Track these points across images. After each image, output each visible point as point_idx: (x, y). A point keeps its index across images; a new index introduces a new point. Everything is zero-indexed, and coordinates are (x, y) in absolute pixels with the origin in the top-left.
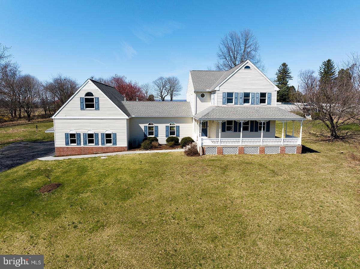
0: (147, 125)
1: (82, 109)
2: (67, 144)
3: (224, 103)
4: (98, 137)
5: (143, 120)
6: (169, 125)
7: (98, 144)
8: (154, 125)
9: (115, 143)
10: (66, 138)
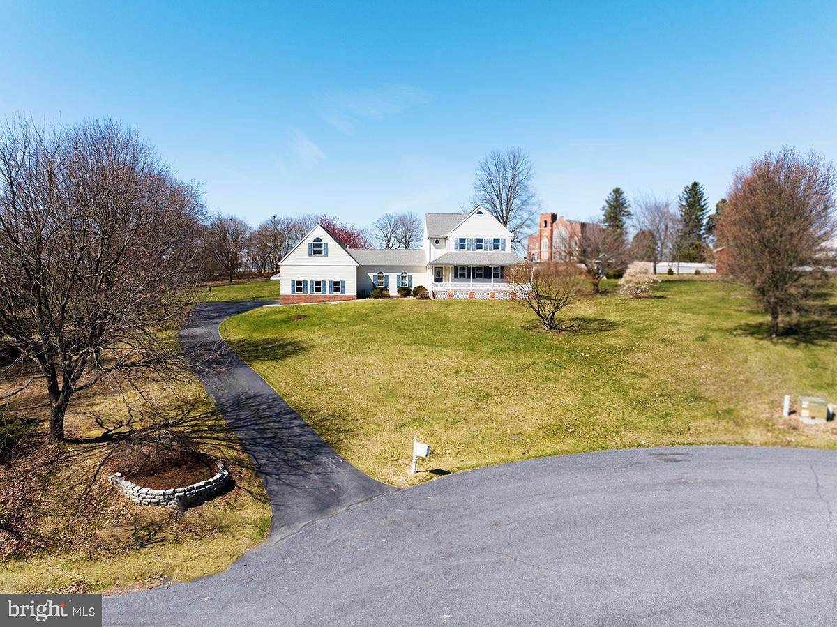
0: (376, 274)
1: (310, 255)
2: (293, 292)
3: (456, 249)
4: (325, 285)
5: (372, 268)
6: (400, 274)
7: (325, 292)
8: (385, 274)
9: (343, 292)
10: (293, 286)
